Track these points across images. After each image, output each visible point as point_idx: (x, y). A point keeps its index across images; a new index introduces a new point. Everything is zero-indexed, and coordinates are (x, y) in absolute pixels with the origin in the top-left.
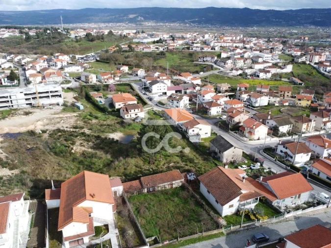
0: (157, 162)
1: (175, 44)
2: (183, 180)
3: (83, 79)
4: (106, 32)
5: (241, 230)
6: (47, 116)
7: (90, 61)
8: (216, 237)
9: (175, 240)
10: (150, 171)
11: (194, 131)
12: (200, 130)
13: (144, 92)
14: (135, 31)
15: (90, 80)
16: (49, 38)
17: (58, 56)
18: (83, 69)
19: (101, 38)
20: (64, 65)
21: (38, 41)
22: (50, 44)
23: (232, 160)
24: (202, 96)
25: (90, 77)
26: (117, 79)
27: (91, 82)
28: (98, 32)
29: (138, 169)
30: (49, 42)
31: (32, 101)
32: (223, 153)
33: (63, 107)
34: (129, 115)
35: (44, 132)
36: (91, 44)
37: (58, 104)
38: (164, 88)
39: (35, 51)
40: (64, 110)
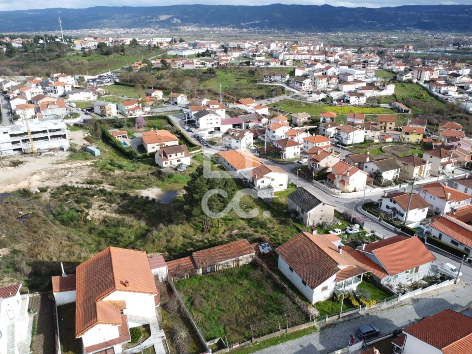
0: (215, 228)
1: (229, 58)
2: (254, 254)
3: (97, 110)
4: (128, 41)
5: (340, 322)
6: (47, 167)
7: (106, 84)
8: (306, 334)
9: (248, 342)
10: (205, 243)
11: (263, 182)
12: (273, 180)
13: (187, 128)
14: (169, 40)
15: (108, 112)
16: (43, 52)
17: (57, 78)
18: (97, 96)
19: (120, 49)
20: (67, 91)
21: (27, 55)
22: (44, 60)
23: (321, 222)
24: (271, 131)
25: (107, 107)
26: (147, 109)
27: (109, 115)
28: (116, 42)
29: (187, 240)
30: (43, 57)
31: (22, 146)
32: (307, 212)
33: (69, 153)
34: (169, 162)
35: (43, 190)
36: (106, 60)
37: (62, 149)
38: (217, 121)
39: (21, 71)
40: (71, 156)
